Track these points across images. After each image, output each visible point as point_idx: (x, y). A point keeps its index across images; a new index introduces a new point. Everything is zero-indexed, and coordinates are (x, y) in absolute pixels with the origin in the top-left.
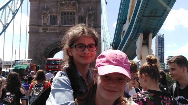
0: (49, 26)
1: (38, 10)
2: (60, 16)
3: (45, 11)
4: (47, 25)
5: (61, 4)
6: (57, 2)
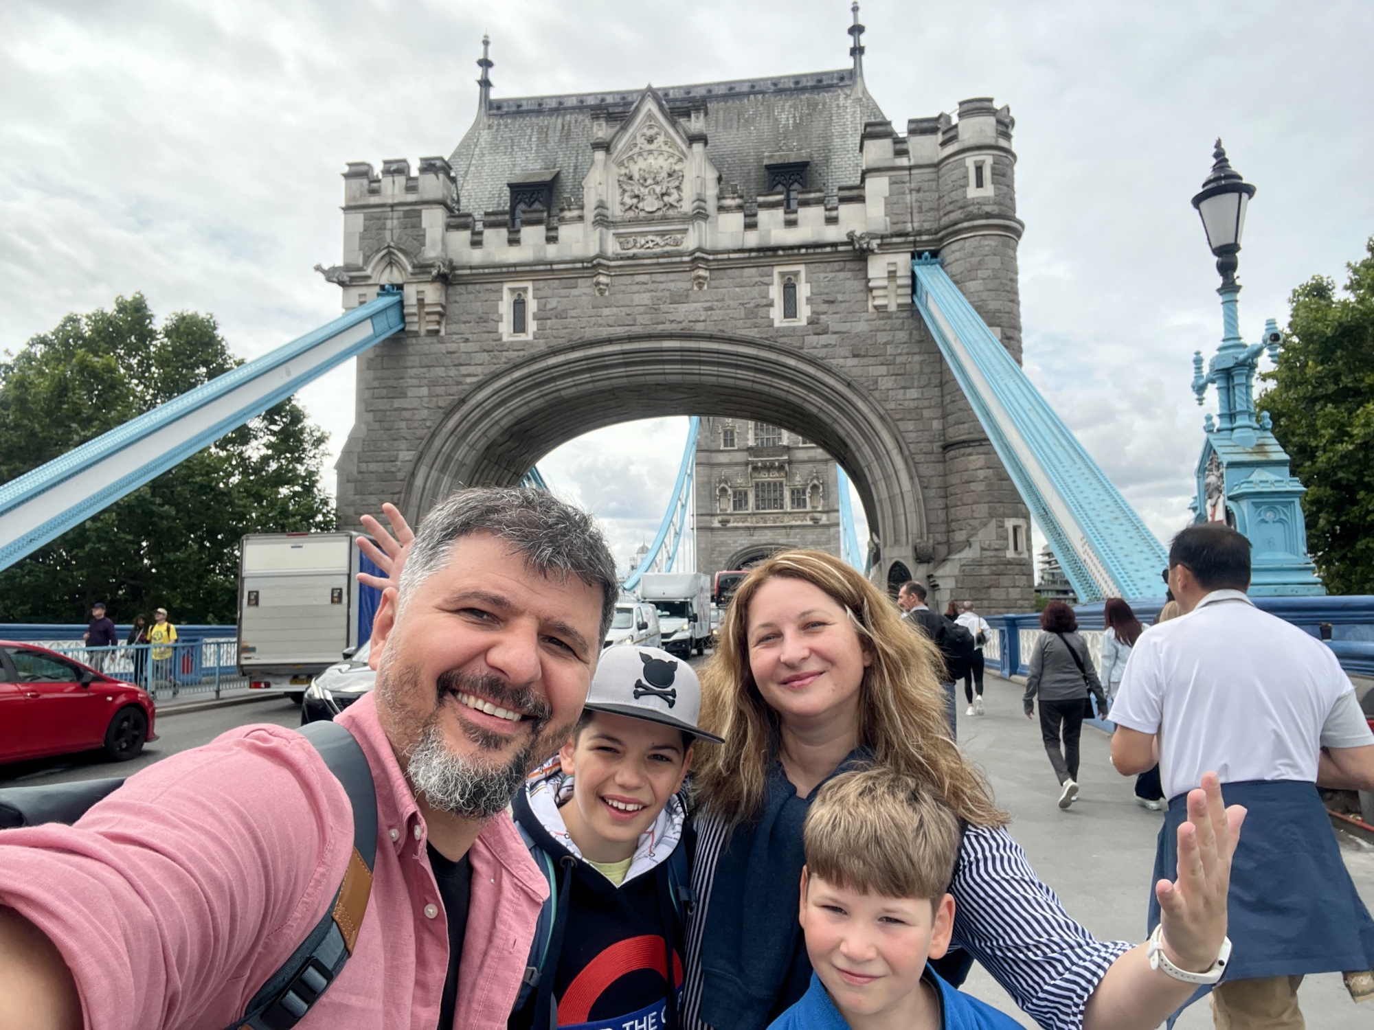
0: (731, 515)
1: (709, 483)
2: (754, 492)
3: (723, 485)
4: (729, 512)
5: (755, 469)
6: (747, 464)
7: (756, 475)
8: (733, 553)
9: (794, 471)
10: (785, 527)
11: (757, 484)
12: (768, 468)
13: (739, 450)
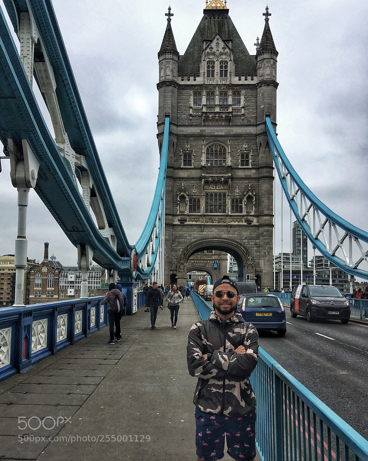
0: (188, 215)
1: (172, 191)
2: (204, 199)
3: (182, 193)
4: (186, 213)
5: (207, 183)
6: (200, 178)
7: (206, 187)
8: (188, 243)
9: (234, 185)
10: (227, 226)
11: (207, 194)
12: (216, 182)
13: (194, 168)
